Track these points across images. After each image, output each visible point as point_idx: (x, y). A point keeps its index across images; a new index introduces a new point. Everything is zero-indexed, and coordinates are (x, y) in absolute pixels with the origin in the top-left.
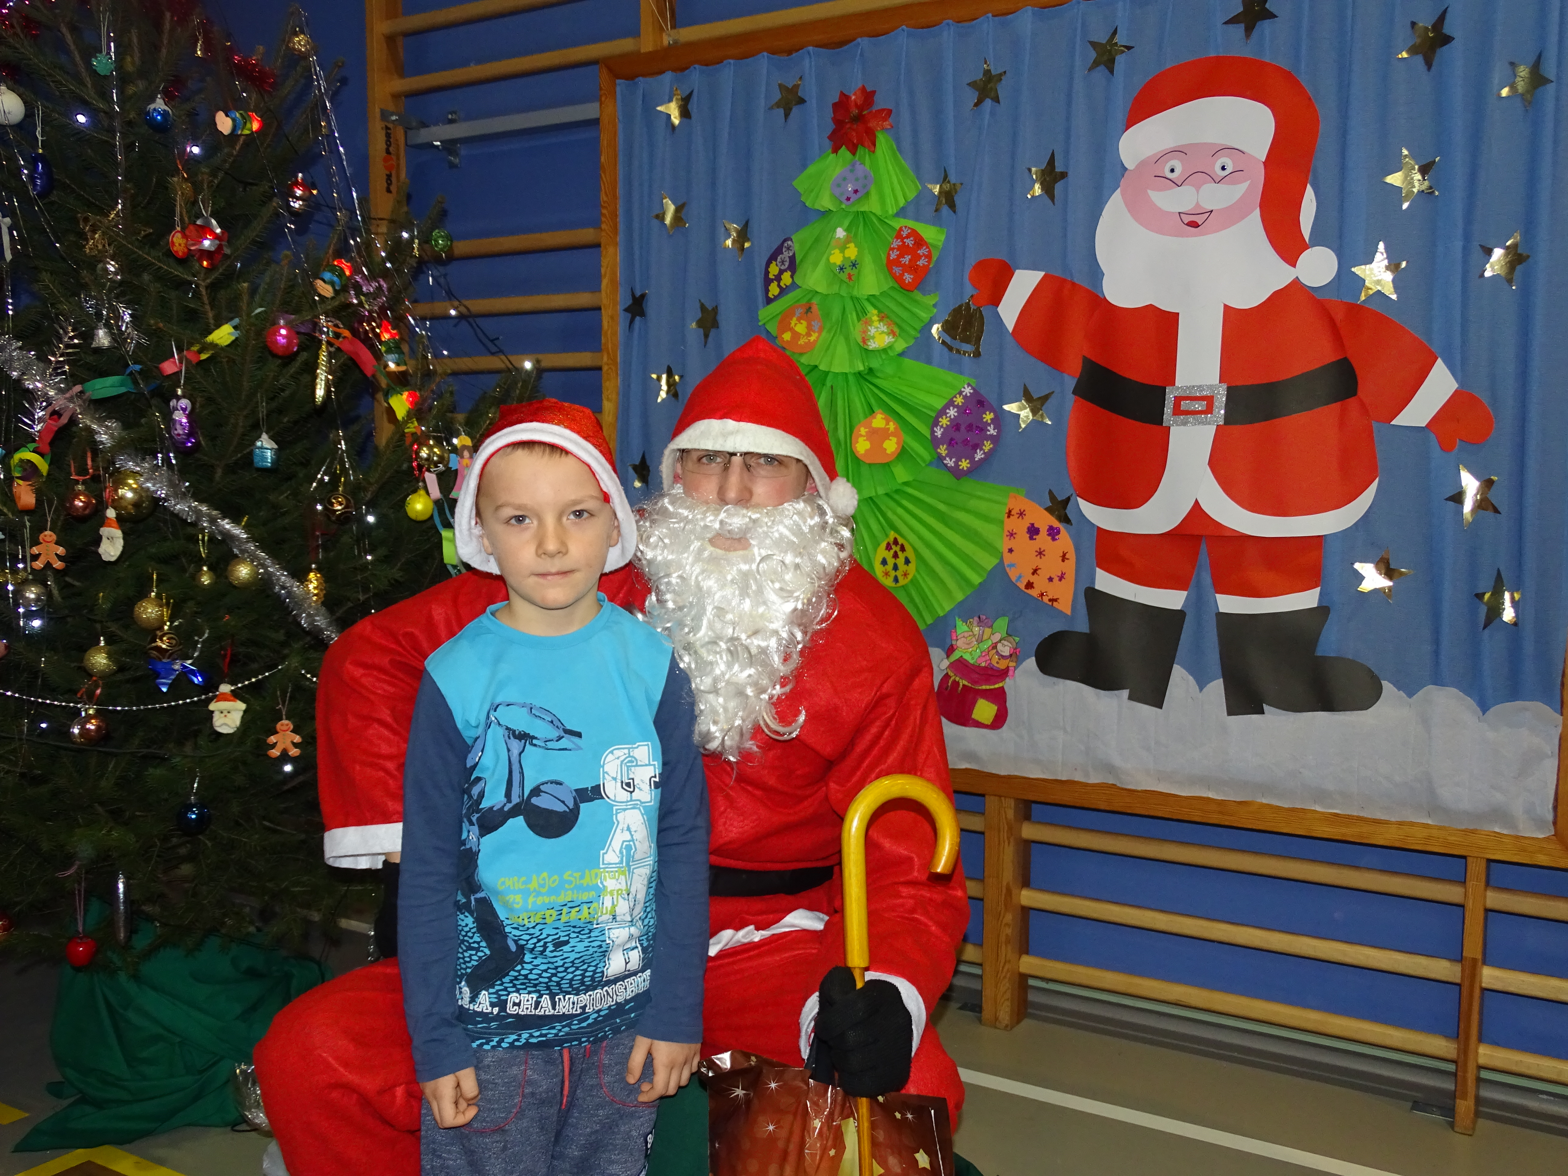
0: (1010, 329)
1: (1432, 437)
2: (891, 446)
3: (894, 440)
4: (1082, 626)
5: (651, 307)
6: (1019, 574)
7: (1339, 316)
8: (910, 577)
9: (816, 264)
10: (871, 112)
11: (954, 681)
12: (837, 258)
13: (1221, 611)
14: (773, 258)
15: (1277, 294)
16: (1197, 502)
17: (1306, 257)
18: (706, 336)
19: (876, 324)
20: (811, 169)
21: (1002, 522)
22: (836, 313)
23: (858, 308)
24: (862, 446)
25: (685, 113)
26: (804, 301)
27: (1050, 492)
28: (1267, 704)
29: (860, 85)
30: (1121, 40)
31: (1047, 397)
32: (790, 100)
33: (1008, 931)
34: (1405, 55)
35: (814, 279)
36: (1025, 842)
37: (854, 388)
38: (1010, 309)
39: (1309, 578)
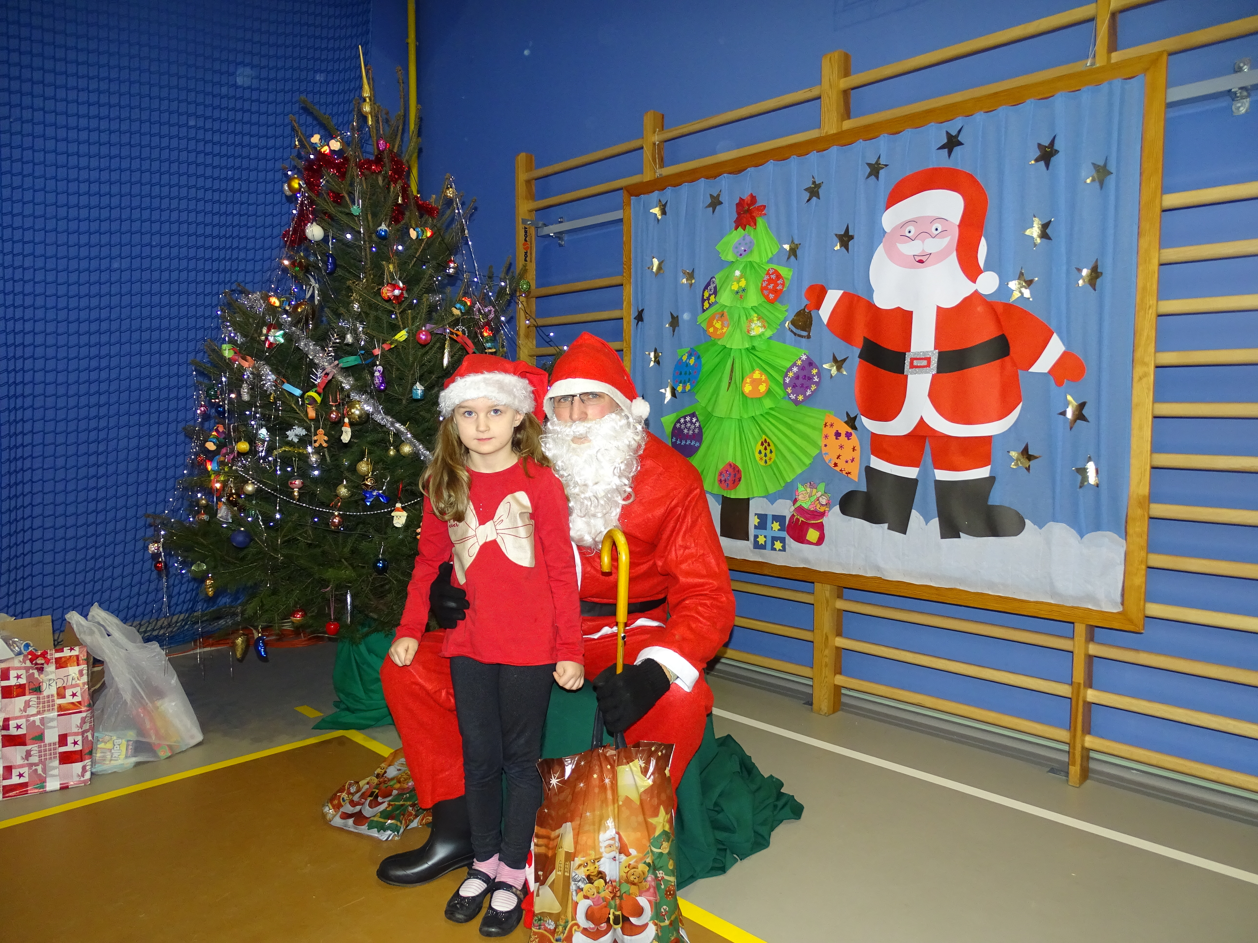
0: (826, 323)
1: (1051, 378)
2: (762, 388)
3: (764, 384)
4: (863, 488)
5: (646, 315)
6: (830, 458)
7: (1000, 310)
8: (772, 460)
9: (725, 291)
10: (755, 207)
11: (797, 518)
12: (735, 287)
13: (937, 479)
14: (706, 288)
15: (966, 300)
16: (922, 418)
17: (981, 278)
18: (674, 331)
19: (755, 322)
20: (725, 239)
21: (822, 430)
22: (736, 317)
23: (747, 313)
24: (748, 388)
25: (664, 212)
26: (720, 311)
27: (847, 413)
28: (962, 532)
29: (750, 193)
30: (882, 161)
31: (845, 360)
32: (715, 202)
33: (827, 660)
34: (1033, 162)
35: (725, 298)
36: (839, 610)
37: (744, 357)
38: (825, 312)
39: (984, 461)
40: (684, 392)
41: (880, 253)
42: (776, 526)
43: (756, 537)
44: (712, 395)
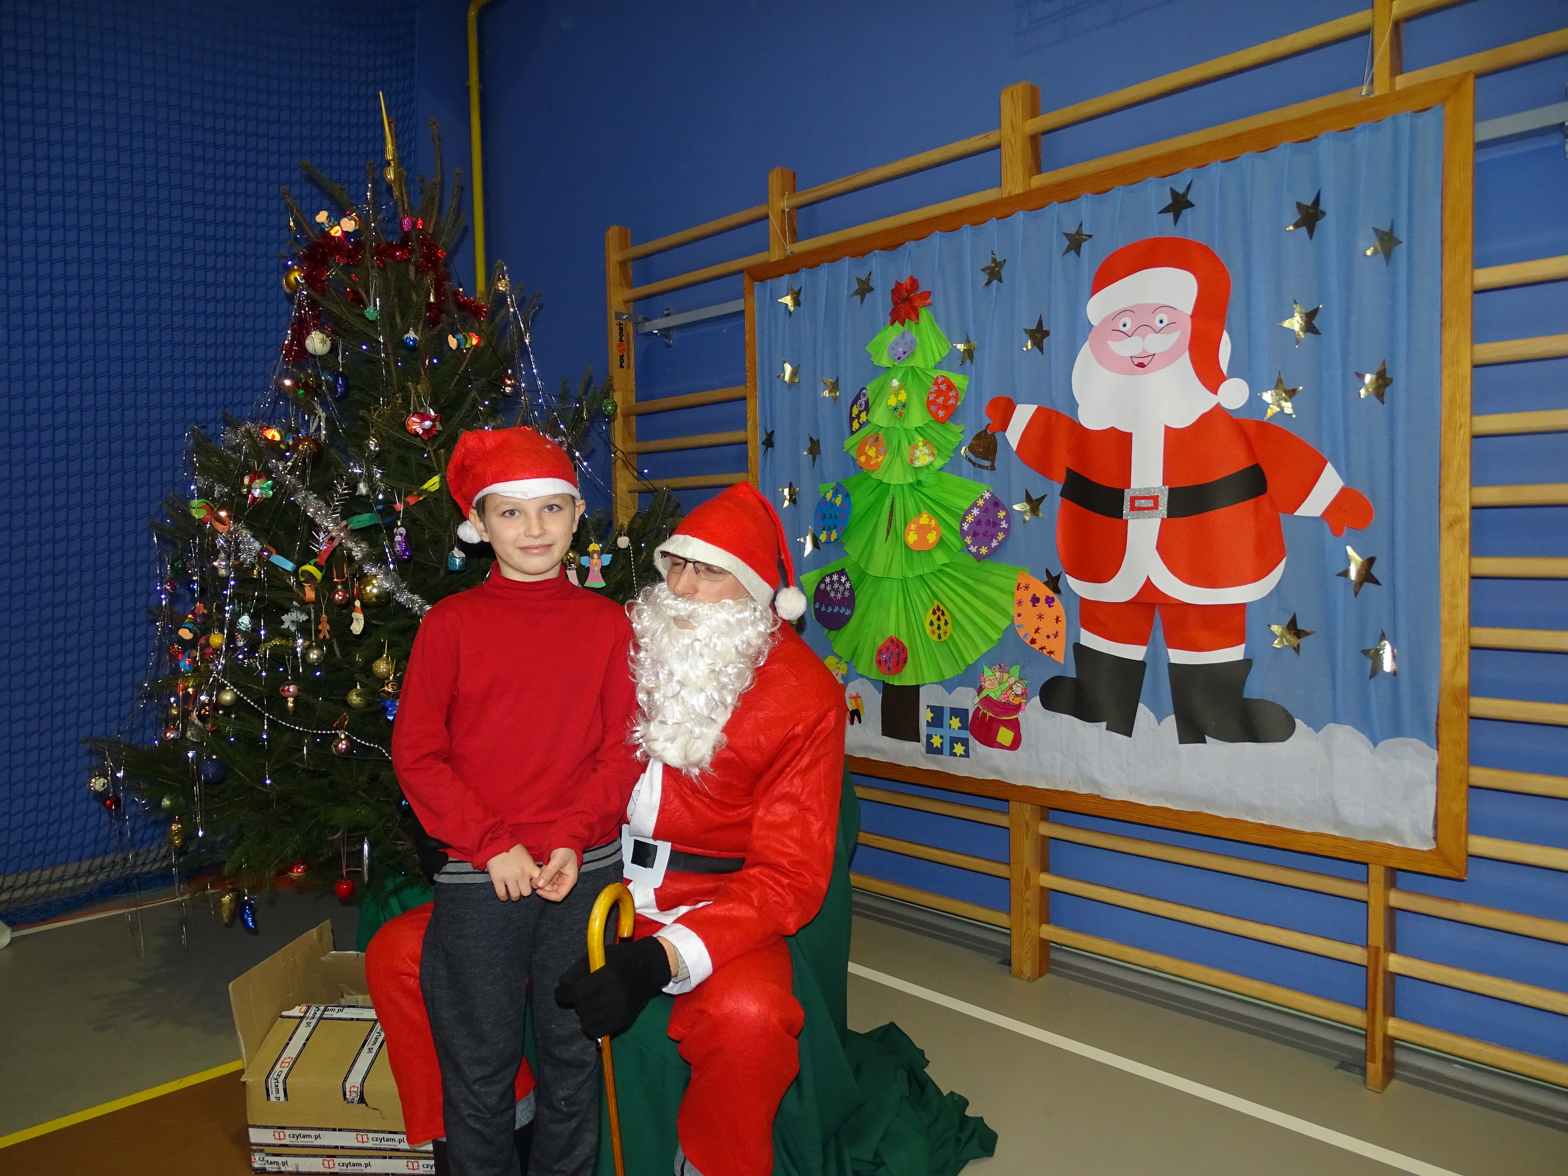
0: (1015, 450)
1: (1326, 525)
2: (932, 537)
3: (935, 533)
4: (1072, 673)
5: (777, 440)
6: (1025, 632)
7: (1251, 431)
8: (948, 635)
9: (879, 406)
10: (917, 294)
11: (983, 713)
12: (893, 401)
13: (1172, 661)
14: (855, 402)
15: (1203, 416)
16: (1148, 578)
17: (1224, 387)
18: (814, 460)
19: (921, 448)
20: (878, 338)
21: (1013, 593)
22: (895, 442)
23: (909, 435)
24: (912, 538)
25: (797, 303)
26: (873, 433)
27: (1047, 571)
28: (1209, 736)
29: (909, 276)
30: (1086, 231)
31: (1042, 499)
32: (864, 289)
33: (1029, 905)
34: (1291, 228)
35: (879, 417)
36: (1044, 837)
37: (907, 495)
38: (1014, 434)
39: (1236, 637)
40: (828, 542)
41: (1085, 355)
42: (956, 723)
43: (929, 737)
44: (866, 546)
